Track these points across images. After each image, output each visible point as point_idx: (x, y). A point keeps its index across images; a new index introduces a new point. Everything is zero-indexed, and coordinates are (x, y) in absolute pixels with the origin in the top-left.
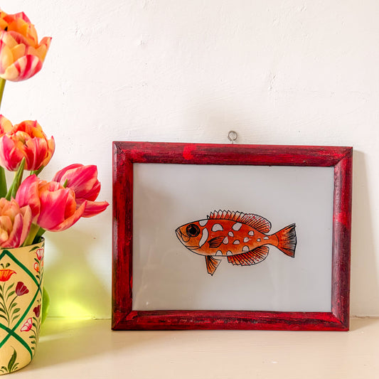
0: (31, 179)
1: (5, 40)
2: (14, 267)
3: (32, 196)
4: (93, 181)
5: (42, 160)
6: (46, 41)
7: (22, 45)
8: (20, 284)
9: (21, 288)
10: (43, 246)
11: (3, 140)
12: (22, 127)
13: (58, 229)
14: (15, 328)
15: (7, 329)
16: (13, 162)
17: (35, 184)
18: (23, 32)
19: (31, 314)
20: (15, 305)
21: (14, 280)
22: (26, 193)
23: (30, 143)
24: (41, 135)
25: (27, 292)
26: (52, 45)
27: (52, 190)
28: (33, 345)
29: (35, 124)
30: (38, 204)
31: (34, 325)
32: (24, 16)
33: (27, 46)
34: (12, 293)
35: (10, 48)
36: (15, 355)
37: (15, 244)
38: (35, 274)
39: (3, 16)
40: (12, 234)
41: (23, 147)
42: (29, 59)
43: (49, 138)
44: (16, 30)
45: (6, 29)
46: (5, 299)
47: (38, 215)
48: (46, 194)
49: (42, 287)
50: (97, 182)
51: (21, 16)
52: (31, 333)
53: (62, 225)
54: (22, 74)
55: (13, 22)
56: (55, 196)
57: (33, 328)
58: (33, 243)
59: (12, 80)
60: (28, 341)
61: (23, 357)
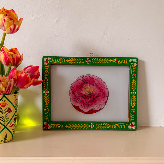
0: (14, 69)
1: (6, 19)
2: (7, 102)
3: (14, 75)
4: (37, 72)
5: (18, 62)
6: (21, 20)
7: (12, 21)
8: (9, 109)
9: (9, 110)
10: (18, 95)
11: (5, 54)
12: (11, 50)
13: (24, 88)
14: (7, 125)
15: (4, 125)
16: (8, 62)
17: (15, 71)
18: (13, 16)
19: (13, 120)
20: (7, 116)
21: (7, 107)
22: (12, 74)
23: (14, 55)
24: (18, 53)
25: (12, 112)
26: (23, 21)
27: (22, 73)
28: (13, 133)
29: (16, 49)
30: (16, 78)
31: (14, 124)
32: (13, 11)
33: (14, 21)
34: (6, 112)
35: (8, 22)
36: (6, 136)
37: (8, 93)
38: (15, 105)
39: (5, 10)
40: (7, 88)
41: (11, 57)
42: (15, 26)
43: (21, 55)
44: (10, 15)
45: (6, 15)
46: (3, 114)
47: (16, 82)
48: (19, 74)
49: (17, 110)
50: (39, 72)
51: (12, 10)
52: (12, 128)
53: (25, 87)
54: (12, 31)
55: (9, 13)
56: (23, 75)
57: (13, 126)
58: (14, 93)
59: (8, 33)
60: (12, 131)
61: (9, 137)
